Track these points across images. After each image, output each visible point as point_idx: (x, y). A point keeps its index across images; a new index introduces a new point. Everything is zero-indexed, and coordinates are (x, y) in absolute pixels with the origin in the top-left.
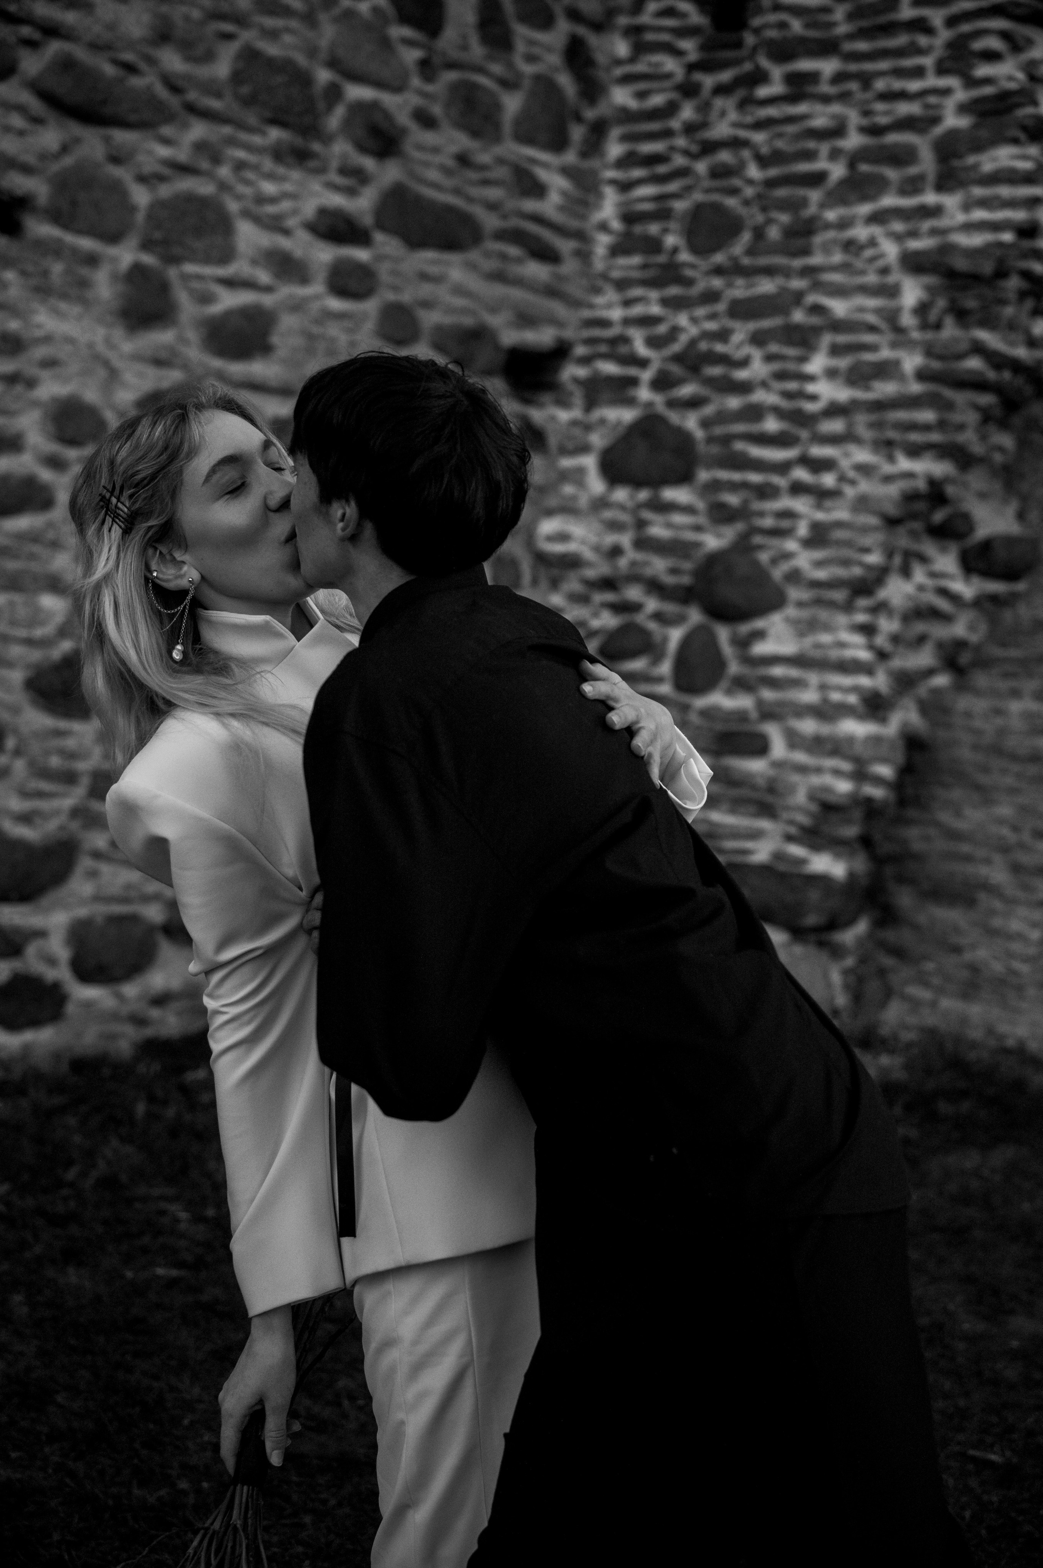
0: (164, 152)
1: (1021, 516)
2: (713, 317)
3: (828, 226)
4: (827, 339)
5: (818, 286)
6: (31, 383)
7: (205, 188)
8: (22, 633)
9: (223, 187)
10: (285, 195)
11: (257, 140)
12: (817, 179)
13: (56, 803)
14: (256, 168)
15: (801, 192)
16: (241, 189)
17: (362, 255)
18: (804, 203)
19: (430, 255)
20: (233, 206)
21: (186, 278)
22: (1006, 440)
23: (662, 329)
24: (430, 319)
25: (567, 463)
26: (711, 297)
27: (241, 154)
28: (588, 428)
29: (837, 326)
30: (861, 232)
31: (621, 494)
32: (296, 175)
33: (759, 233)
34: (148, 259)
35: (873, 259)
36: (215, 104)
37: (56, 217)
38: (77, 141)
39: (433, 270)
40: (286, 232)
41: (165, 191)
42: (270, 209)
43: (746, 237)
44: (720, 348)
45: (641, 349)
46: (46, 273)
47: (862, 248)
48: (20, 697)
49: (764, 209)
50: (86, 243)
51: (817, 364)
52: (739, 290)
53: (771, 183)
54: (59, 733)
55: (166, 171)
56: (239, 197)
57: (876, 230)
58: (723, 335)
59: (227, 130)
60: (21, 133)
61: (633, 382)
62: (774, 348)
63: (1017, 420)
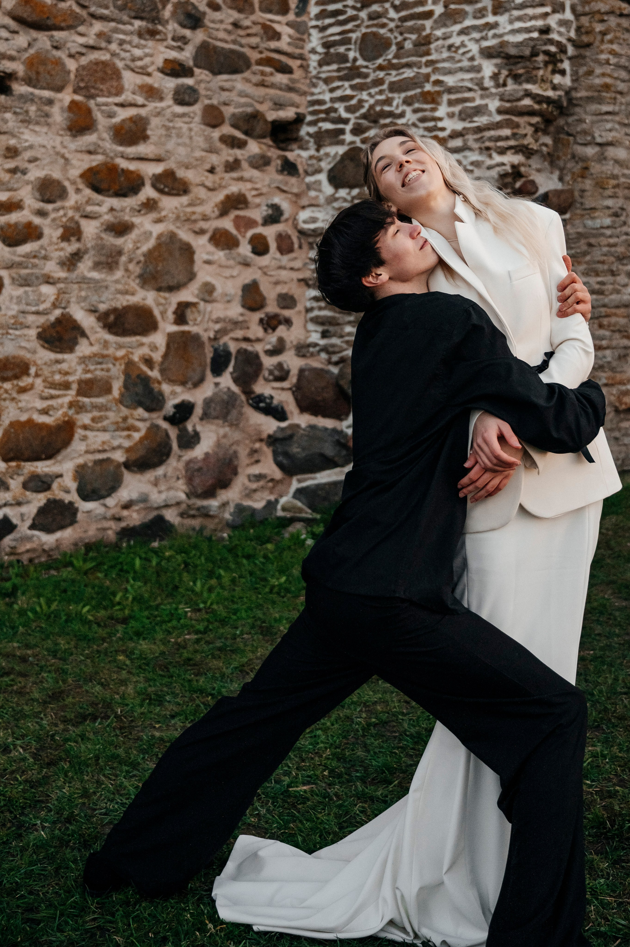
0: (81, 40)
1: (561, 179)
2: (381, 92)
3: (438, 39)
4: (445, 97)
5: (436, 70)
6: (24, 172)
7: (105, 57)
8: (33, 309)
9: (114, 54)
10: (147, 55)
11: (129, 27)
12: (429, 15)
13: (60, 401)
14: (130, 43)
15: (420, 22)
16: (123, 54)
17: (189, 81)
18: (423, 28)
19: (225, 77)
20: (120, 64)
21: (97, 105)
22: (548, 140)
23: (354, 102)
24: (228, 111)
25: (309, 179)
26: (379, 82)
27: (121, 36)
28: (320, 160)
29: (450, 90)
30: (456, 40)
31: (343, 193)
32: (150, 43)
33: (400, 46)
34: (78, 98)
35: (464, 53)
36: (106, 12)
37: (29, 81)
38: (35, 40)
39: (227, 85)
40: (149, 75)
41: (84, 61)
42: (139, 63)
43: (394, 48)
44: (387, 108)
45: (344, 115)
46: (27, 112)
47: (458, 48)
48: (35, 344)
49: (401, 34)
50: (46, 94)
51: (442, 111)
52: (394, 77)
53: (403, 19)
54: (58, 362)
55: (84, 50)
56: (123, 59)
57: (464, 38)
58: (388, 102)
59: (113, 24)
60: (7, 40)
61: (342, 132)
62: (417, 105)
63: (552, 129)
